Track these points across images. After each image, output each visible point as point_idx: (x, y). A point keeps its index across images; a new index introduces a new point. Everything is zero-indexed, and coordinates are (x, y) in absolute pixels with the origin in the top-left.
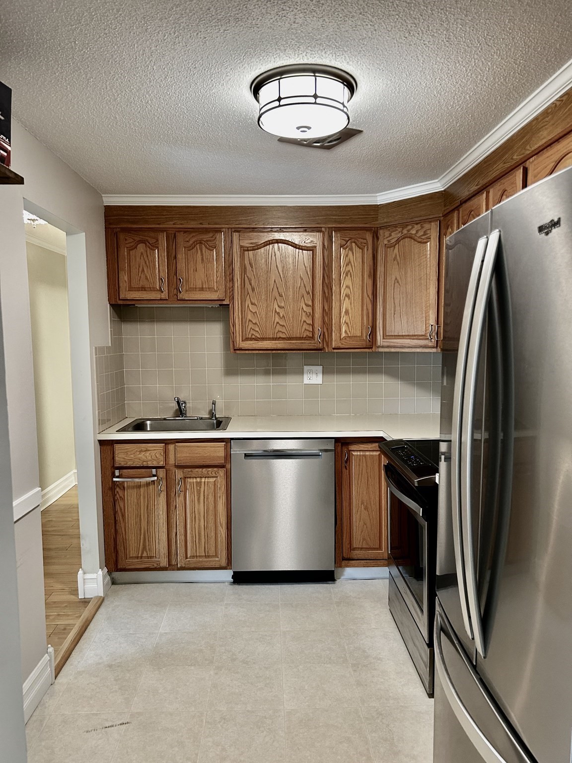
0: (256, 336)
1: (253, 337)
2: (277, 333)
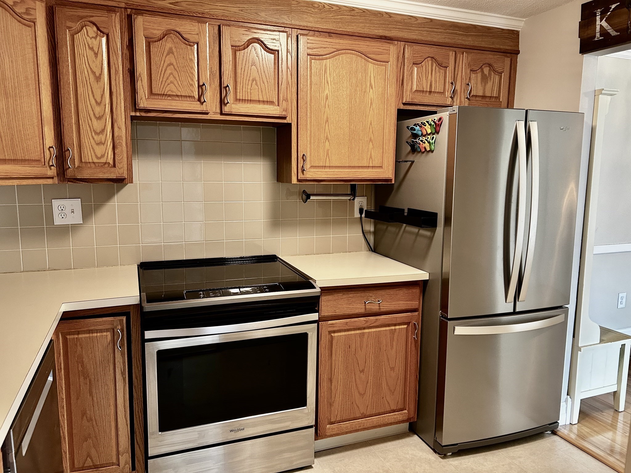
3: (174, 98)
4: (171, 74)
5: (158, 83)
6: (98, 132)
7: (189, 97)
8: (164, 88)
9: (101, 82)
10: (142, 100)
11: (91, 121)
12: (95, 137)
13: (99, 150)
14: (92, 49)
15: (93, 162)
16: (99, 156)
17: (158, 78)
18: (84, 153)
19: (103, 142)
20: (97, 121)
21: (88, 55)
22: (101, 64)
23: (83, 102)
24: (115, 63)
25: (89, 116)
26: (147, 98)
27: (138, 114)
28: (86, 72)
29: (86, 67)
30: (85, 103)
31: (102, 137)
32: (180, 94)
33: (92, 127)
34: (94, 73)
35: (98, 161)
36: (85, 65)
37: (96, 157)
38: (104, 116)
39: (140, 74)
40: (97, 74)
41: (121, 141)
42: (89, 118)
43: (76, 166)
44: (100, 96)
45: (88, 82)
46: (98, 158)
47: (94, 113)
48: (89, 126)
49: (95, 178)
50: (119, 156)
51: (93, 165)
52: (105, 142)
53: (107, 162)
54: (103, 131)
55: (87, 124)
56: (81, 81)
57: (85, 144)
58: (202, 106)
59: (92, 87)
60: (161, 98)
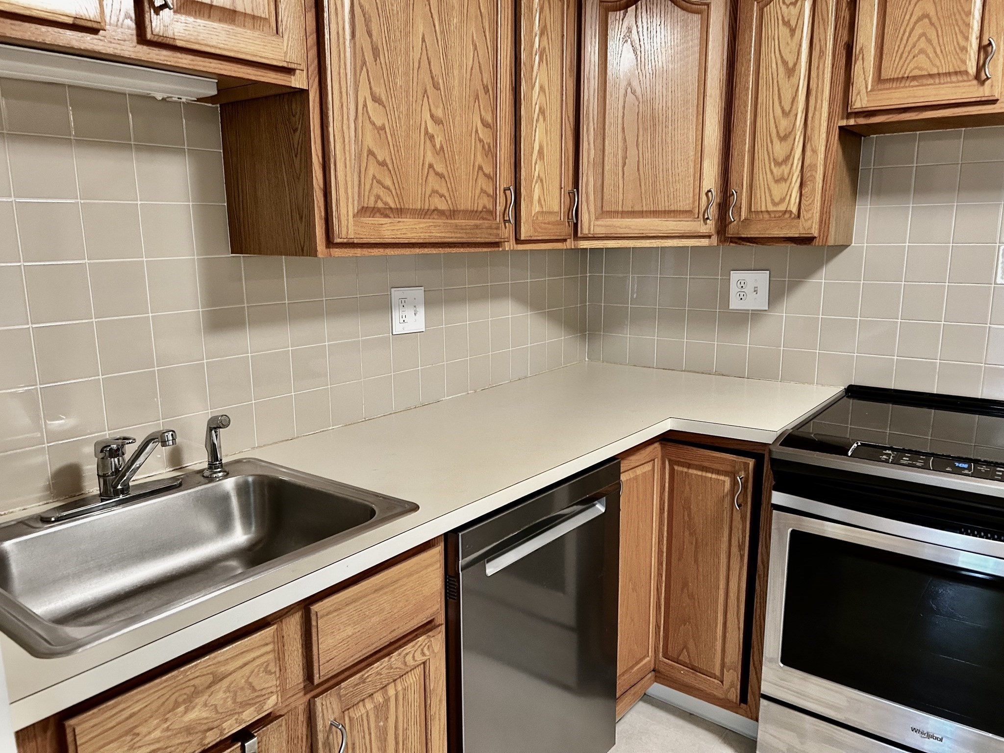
0: (386, 203)
1: (380, 205)
2: (430, 196)
3: (925, 81)
4: (924, 34)
5: (894, 58)
6: (780, 161)
7: (956, 73)
8: (905, 66)
9: (795, 76)
10: (859, 96)
11: (772, 145)
12: (775, 170)
13: (778, 191)
14: (787, 23)
15: (767, 212)
16: (777, 200)
17: (896, 48)
18: (755, 196)
19: (786, 178)
20: (781, 143)
21: (780, 35)
22: (798, 46)
23: (764, 115)
24: (822, 39)
25: (770, 136)
26: (869, 89)
27: (852, 122)
28: (774, 66)
29: (775, 57)
30: (766, 116)
31: (785, 169)
32: (936, 72)
33: (771, 154)
34: (785, 63)
35: (775, 209)
36: (775, 52)
37: (772, 203)
38: (793, 133)
39: (861, 49)
40: (791, 65)
41: (814, 173)
42: (769, 138)
43: (743, 218)
44: (791, 100)
45: (775, 81)
46: (775, 204)
47: (777, 130)
48: (768, 153)
49: (767, 236)
50: (807, 199)
51: (766, 216)
52: (788, 176)
53: (788, 209)
54: (788, 158)
55: (765, 149)
56: (765, 83)
57: (758, 183)
58: (981, 89)
59: (780, 87)
60: (898, 85)
